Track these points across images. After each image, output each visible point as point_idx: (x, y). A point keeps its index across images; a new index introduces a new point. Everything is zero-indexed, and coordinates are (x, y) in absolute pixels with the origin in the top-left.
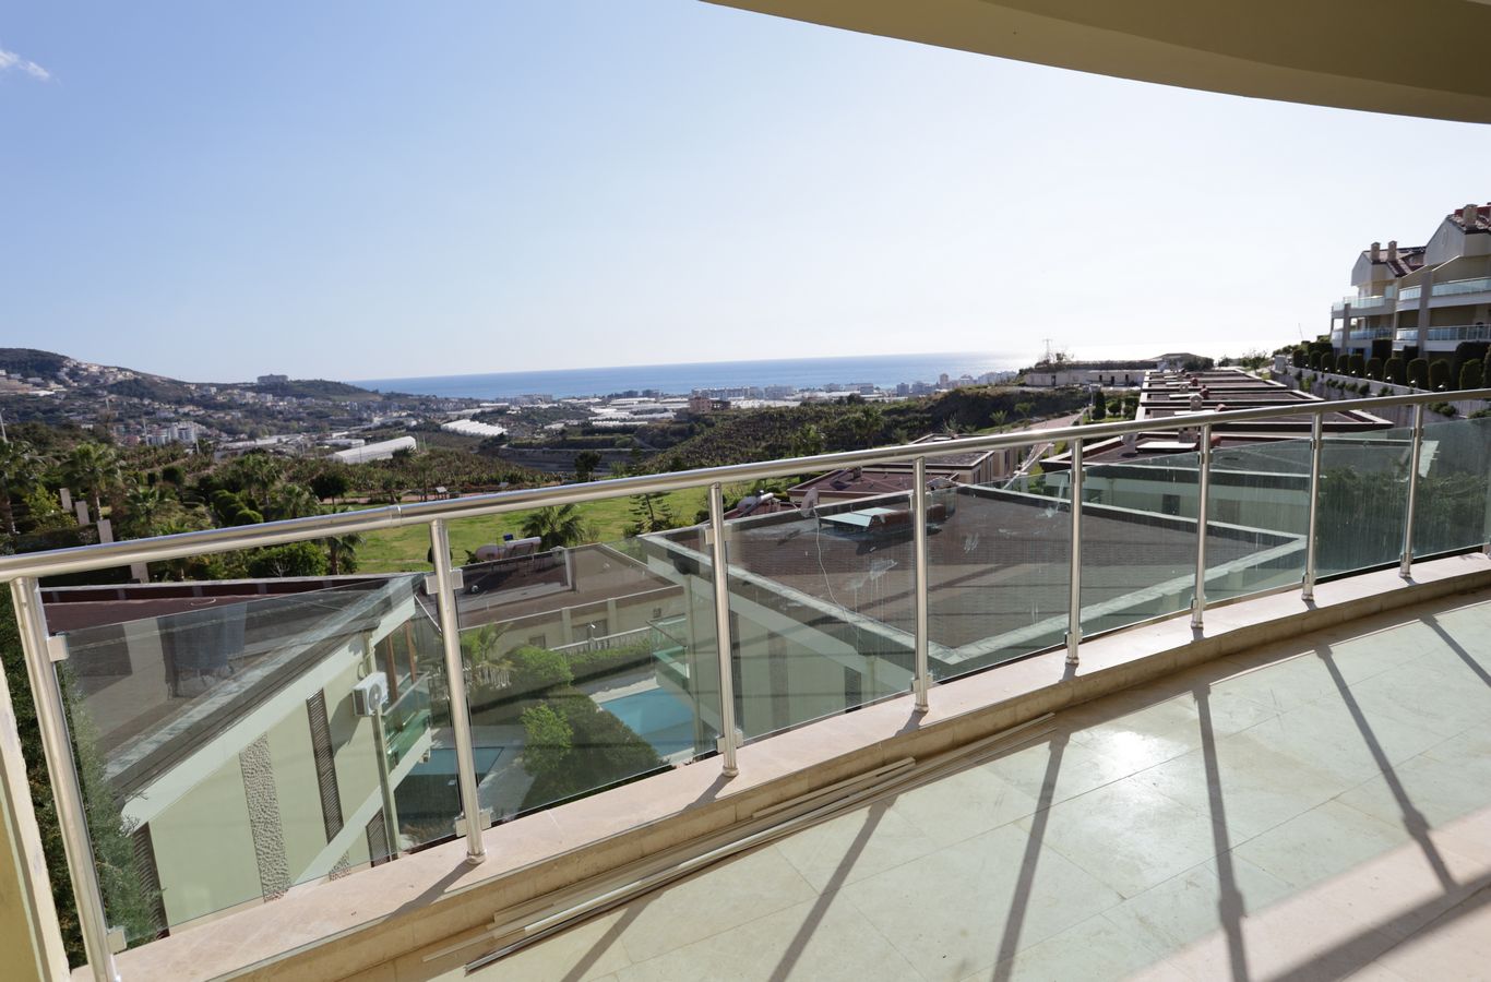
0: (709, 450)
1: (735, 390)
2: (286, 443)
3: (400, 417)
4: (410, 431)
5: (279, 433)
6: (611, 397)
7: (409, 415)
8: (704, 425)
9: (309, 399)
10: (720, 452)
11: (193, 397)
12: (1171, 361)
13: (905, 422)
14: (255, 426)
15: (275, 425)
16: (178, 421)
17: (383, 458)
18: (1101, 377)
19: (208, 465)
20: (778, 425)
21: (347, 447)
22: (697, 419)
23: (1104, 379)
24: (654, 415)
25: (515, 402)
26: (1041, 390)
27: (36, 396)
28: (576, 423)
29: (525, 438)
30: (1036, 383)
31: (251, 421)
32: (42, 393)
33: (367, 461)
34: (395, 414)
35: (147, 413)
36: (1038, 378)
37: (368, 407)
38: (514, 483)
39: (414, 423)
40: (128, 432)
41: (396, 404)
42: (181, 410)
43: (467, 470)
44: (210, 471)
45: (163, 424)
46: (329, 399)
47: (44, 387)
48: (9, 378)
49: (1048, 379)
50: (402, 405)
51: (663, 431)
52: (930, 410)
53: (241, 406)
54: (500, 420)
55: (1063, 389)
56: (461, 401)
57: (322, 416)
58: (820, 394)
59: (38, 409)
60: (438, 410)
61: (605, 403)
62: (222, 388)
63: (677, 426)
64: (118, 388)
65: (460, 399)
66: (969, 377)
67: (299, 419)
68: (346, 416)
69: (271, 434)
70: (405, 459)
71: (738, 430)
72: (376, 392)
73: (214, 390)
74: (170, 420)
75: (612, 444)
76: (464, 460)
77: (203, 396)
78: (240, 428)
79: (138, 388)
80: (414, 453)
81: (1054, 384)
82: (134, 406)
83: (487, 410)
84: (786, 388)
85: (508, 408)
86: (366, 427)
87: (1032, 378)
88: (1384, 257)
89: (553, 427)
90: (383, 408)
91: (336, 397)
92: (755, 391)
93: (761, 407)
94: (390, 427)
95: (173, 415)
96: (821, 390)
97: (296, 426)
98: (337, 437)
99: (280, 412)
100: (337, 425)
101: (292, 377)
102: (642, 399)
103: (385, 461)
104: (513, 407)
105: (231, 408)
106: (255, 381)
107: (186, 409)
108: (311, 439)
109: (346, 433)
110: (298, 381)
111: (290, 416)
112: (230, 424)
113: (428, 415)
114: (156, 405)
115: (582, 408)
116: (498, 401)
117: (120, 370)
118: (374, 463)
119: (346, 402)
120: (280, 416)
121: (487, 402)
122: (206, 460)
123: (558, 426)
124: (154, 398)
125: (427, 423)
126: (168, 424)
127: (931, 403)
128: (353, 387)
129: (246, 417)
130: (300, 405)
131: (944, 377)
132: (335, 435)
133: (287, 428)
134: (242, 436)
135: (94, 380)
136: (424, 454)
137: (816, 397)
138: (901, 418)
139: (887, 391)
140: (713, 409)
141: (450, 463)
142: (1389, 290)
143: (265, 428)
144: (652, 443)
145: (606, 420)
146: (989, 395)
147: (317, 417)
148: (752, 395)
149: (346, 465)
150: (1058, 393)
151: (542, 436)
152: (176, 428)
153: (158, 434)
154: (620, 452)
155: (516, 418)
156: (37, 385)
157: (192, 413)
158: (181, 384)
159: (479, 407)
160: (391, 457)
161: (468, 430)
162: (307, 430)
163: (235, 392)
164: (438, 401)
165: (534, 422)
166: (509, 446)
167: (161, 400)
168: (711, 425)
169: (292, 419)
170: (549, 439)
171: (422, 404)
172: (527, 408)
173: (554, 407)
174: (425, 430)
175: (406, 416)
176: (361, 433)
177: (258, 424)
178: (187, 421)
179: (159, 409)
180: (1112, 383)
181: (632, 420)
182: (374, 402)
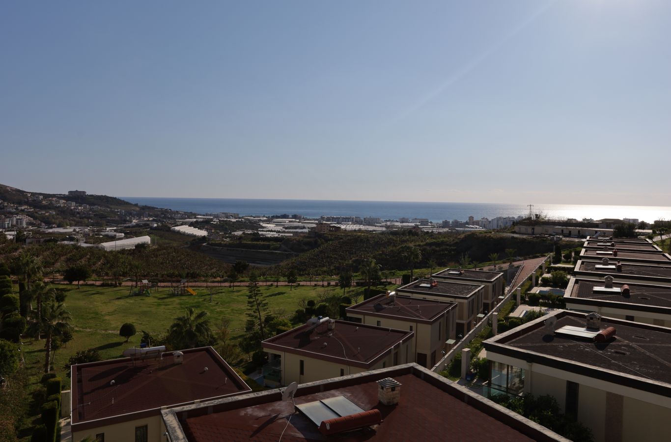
0: (322, 258)
1: (346, 218)
2: (78, 232)
3: (148, 221)
4: (151, 232)
5: (75, 225)
6: (273, 217)
7: (154, 220)
8: (323, 240)
9: (96, 206)
11: (28, 201)
14: (62, 220)
15: (74, 221)
16: (17, 214)
17: (129, 248)
21: (113, 238)
22: (320, 236)
23: (565, 232)
24: (297, 230)
25: (216, 216)
26: (525, 237)
28: (250, 232)
29: (218, 240)
30: (522, 232)
31: (60, 217)
33: (118, 249)
34: (146, 219)
36: (523, 229)
37: (131, 214)
39: (155, 225)
41: (147, 213)
42: (20, 208)
43: (179, 259)
45: (8, 215)
46: (108, 207)
49: (529, 230)
50: (151, 213)
51: (299, 241)
53: (57, 208)
54: (206, 227)
55: (538, 237)
56: (186, 213)
57: (102, 217)
58: (396, 224)
60: (171, 218)
61: (269, 221)
62: (46, 196)
63: (309, 240)
65: (185, 213)
66: (486, 219)
67: (91, 218)
68: (117, 218)
69: (71, 225)
70: (142, 250)
72: (136, 205)
74: (12, 213)
75: (268, 247)
76: (177, 252)
77: (34, 200)
78: (53, 220)
80: (148, 245)
81: (533, 233)
83: (200, 220)
84: (376, 219)
85: (212, 220)
86: (127, 225)
87: (520, 228)
89: (236, 233)
90: (139, 215)
91: (112, 206)
92: (358, 220)
93: (360, 230)
95: (15, 210)
96: (397, 221)
97: (87, 222)
98: (109, 230)
99: (78, 213)
100: (109, 223)
101: (89, 193)
102: (290, 220)
103: (130, 250)
104: (215, 220)
105: (50, 209)
106: (67, 193)
107: (23, 208)
108: (93, 231)
109: (115, 228)
110: (92, 196)
111: (84, 215)
112: (48, 218)
113: (164, 221)
114: (6, 204)
115: (255, 222)
116: (207, 215)
118: (123, 251)
119: (120, 210)
120: (78, 215)
121: (201, 215)
123: (239, 233)
124: (5, 199)
125: (163, 225)
126: (11, 216)
127: (456, 240)
128: (123, 201)
129: (58, 214)
130: (91, 210)
131: (471, 218)
132: (108, 229)
133: (81, 222)
134: (53, 226)
136: (155, 247)
137: (394, 225)
139: (437, 224)
140: (330, 231)
141: (169, 253)
143: (68, 222)
144: (292, 249)
145: (269, 231)
146: (492, 238)
147: (100, 218)
148: (357, 221)
149: (105, 252)
150: (535, 239)
151: (228, 240)
152: (16, 217)
153: (4, 220)
154: (272, 253)
155: (215, 226)
157: (26, 210)
158: (22, 192)
159: (195, 218)
160: (134, 248)
161: (186, 232)
162: (93, 225)
163: (54, 199)
164: (172, 212)
165: (225, 230)
166: (208, 243)
167: (9, 201)
168: (327, 240)
169: (85, 217)
170: (232, 242)
171: (162, 214)
172: (223, 221)
173: (239, 221)
174: (161, 230)
175: (152, 221)
176: (124, 229)
177: (64, 219)
178: (22, 214)
179: (6, 206)
180: (569, 235)
181: (284, 232)
182: (134, 211)
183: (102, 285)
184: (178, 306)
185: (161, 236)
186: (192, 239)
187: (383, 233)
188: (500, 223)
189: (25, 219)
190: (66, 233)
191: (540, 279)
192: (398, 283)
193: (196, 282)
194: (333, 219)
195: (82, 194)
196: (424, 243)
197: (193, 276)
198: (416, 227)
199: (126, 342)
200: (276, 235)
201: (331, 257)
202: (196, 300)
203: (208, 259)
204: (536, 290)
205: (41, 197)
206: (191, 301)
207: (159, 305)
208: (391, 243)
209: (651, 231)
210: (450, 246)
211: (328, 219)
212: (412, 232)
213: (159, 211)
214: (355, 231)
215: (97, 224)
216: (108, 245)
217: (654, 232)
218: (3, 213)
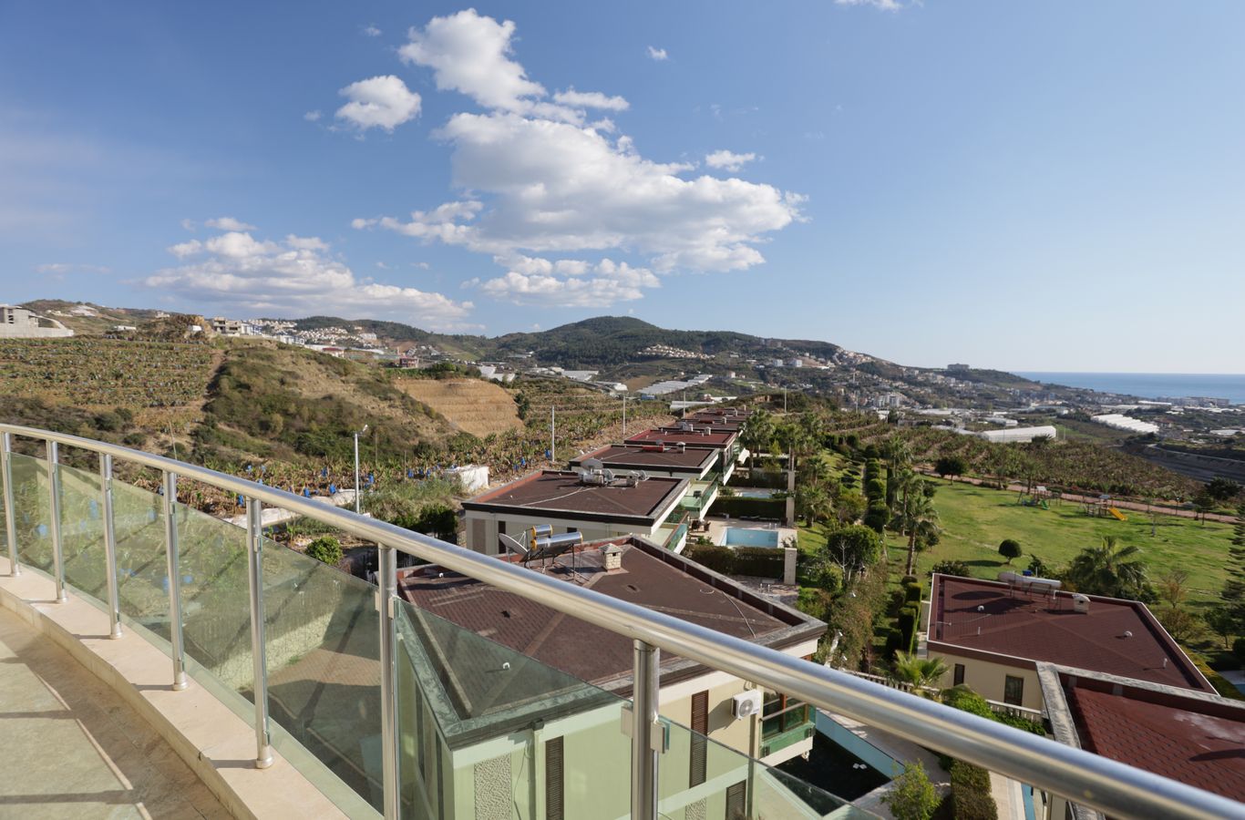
2: (956, 416)
3: (1054, 405)
4: (1059, 420)
5: (955, 407)
7: (1063, 405)
9: (982, 384)
11: (903, 376)
14: (939, 399)
15: (953, 401)
16: (891, 391)
17: (1023, 441)
21: (1001, 426)
25: (1180, 403)
27: (820, 369)
29: (1179, 442)
31: (937, 396)
32: (824, 367)
33: (1008, 441)
34: (1051, 402)
35: (874, 384)
37: (1028, 395)
38: (1125, 494)
39: (1066, 412)
40: (861, 395)
41: (1054, 394)
42: (894, 385)
43: (1102, 463)
45: (882, 392)
46: (998, 385)
47: (825, 364)
48: (810, 358)
50: (1059, 395)
53: (933, 385)
56: (1118, 396)
57: (989, 397)
59: (820, 377)
60: (1093, 403)
62: (923, 371)
64: (862, 367)
67: (974, 399)
68: (1008, 400)
69: (949, 406)
70: (1042, 444)
72: (1037, 383)
74: (886, 390)
76: (1100, 454)
77: (909, 376)
78: (929, 400)
79: (873, 368)
80: (1052, 440)
82: (868, 379)
83: (1145, 407)
85: (1169, 408)
86: (1022, 410)
89: (1220, 433)
90: (1041, 397)
91: (1002, 384)
94: (1043, 412)
95: (889, 387)
97: (968, 403)
98: (997, 415)
99: (959, 392)
100: (997, 406)
101: (972, 367)
103: (1023, 444)
104: (1176, 407)
105: (925, 385)
106: (946, 367)
107: (897, 384)
108: (976, 415)
109: (1005, 413)
110: (976, 370)
111: (965, 395)
112: (923, 397)
113: (1082, 406)
114: (881, 380)
116: (1159, 400)
117: (865, 355)
118: (1013, 445)
119: (1013, 389)
120: (958, 395)
121: (1147, 399)
123: (1227, 432)
124: (880, 375)
125: (1078, 412)
126: (885, 393)
128: (1019, 377)
129: (935, 393)
130: (974, 388)
132: (995, 413)
133: (961, 404)
134: (929, 406)
135: (850, 361)
136: (1061, 443)
141: (1085, 454)
143: (945, 403)
147: (986, 399)
149: (989, 442)
151: (1201, 442)
152: (889, 395)
153: (878, 398)
155: (1176, 419)
156: (822, 362)
157: (900, 387)
158: (897, 366)
159: (1137, 404)
160: (1030, 441)
161: (1119, 424)
162: (976, 407)
163: (931, 374)
164: (1093, 394)
165: (1196, 426)
166: (1158, 445)
167: (884, 376)
169: (966, 397)
170: (1210, 445)
171: (1078, 396)
172: (1192, 410)
173: (1229, 413)
174: (1075, 418)
175: (1061, 405)
176: (1017, 415)
177: (941, 398)
178: (896, 392)
179: (881, 382)
182: (1034, 390)
183: (982, 485)
184: (1093, 532)
185: (1074, 428)
186: (1128, 436)
189: (900, 397)
190: (942, 416)
193: (1127, 501)
195: (964, 368)
197: (1124, 492)
199: (1007, 563)
202: (1124, 529)
203: (1156, 469)
205: (917, 372)
206: (1116, 528)
207: (1061, 524)
213: (1072, 392)
215: (982, 407)
216: (993, 435)
218: (878, 390)
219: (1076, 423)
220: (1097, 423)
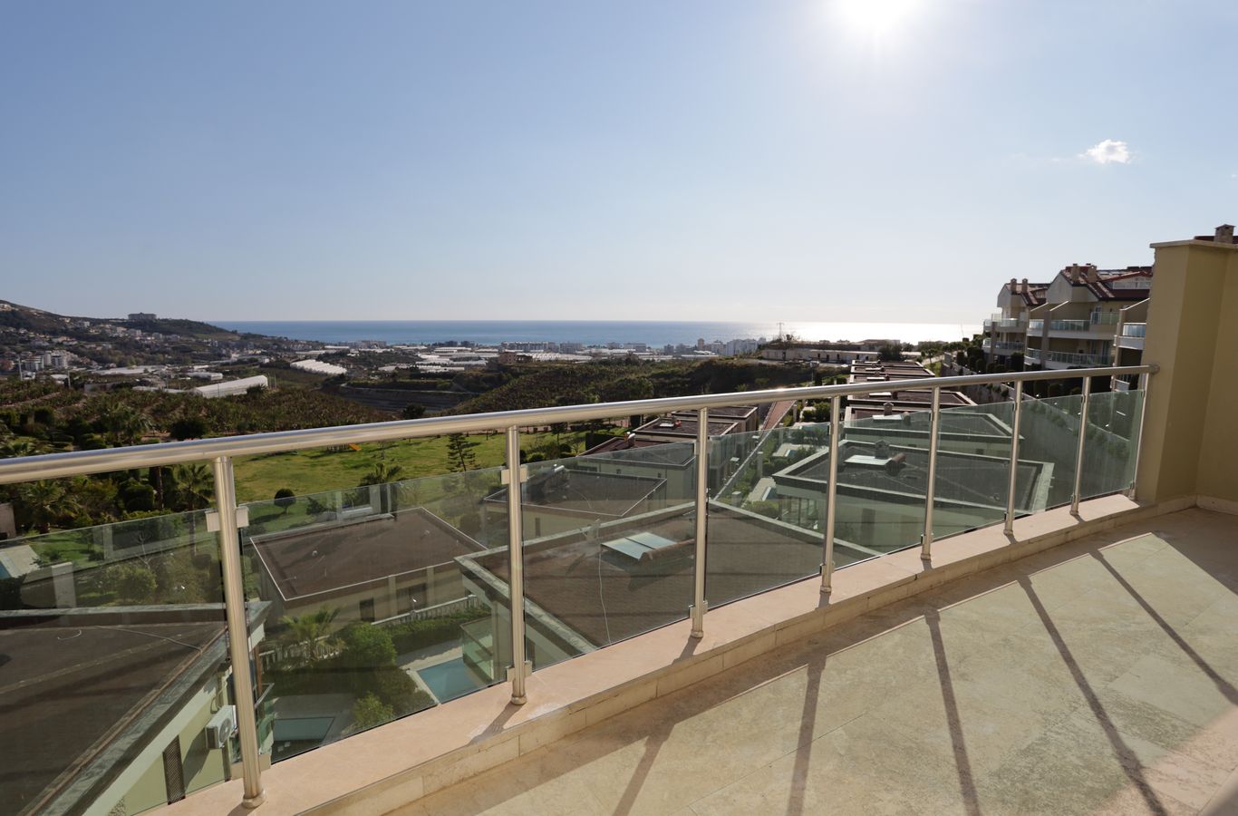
0: (514, 398)
2: (152, 374)
3: (255, 354)
5: (145, 364)
6: (435, 346)
7: (262, 354)
8: (509, 375)
9: (174, 335)
10: (522, 400)
11: (67, 329)
12: (870, 345)
13: (669, 384)
14: (123, 356)
15: (142, 357)
16: (52, 349)
17: (238, 394)
18: (819, 355)
19: (77, 399)
20: (570, 379)
22: (506, 369)
23: (821, 356)
24: (470, 362)
25: (354, 346)
26: (775, 363)
28: (405, 367)
29: (362, 379)
30: (770, 357)
31: (120, 352)
33: (224, 396)
34: (250, 352)
35: (22, 341)
36: (772, 353)
37: (228, 345)
39: (267, 361)
41: (252, 343)
42: (55, 340)
43: (311, 405)
44: (79, 405)
45: (38, 351)
46: (194, 337)
49: (780, 355)
50: (258, 344)
51: (477, 378)
52: (689, 375)
53: (111, 339)
54: (341, 361)
55: (790, 364)
56: (309, 343)
57: (185, 350)
60: (289, 350)
61: (430, 350)
62: (95, 322)
63: (490, 375)
66: (721, 344)
67: (168, 353)
68: (207, 352)
69: (138, 364)
70: (259, 393)
71: (538, 383)
72: (235, 333)
73: (87, 324)
74: (44, 349)
75: (434, 386)
76: (306, 395)
77: (76, 329)
78: (110, 357)
79: (17, 319)
81: (784, 359)
82: (10, 334)
83: (331, 352)
84: (576, 345)
85: (348, 351)
86: (224, 362)
87: (768, 353)
88: (1019, 289)
89: (385, 369)
90: (241, 347)
91: (198, 335)
93: (557, 361)
94: (246, 363)
95: (47, 344)
97: (162, 358)
98: (199, 369)
99: (147, 346)
100: (198, 359)
101: (160, 316)
103: (240, 397)
104: (352, 350)
105: (103, 340)
106: (126, 318)
107: (60, 340)
108: (175, 371)
109: (207, 366)
110: (166, 320)
111: (157, 349)
112: (101, 354)
113: (279, 354)
114: (32, 335)
115: (411, 353)
116: (340, 344)
118: (230, 398)
119: (208, 340)
120: (147, 349)
121: (331, 345)
122: (76, 394)
123: (389, 368)
124: (29, 328)
125: (278, 360)
126: (42, 352)
127: (690, 370)
128: (215, 327)
129: (116, 349)
130: (166, 341)
132: (196, 367)
133: (153, 360)
134: (111, 365)
136: (276, 391)
138: (667, 381)
140: (518, 361)
141: (297, 399)
142: (1022, 315)
143: (134, 360)
144: (467, 387)
145: (431, 364)
146: (735, 365)
147: (181, 352)
148: (551, 350)
149: (205, 399)
150: (787, 367)
151: (376, 378)
152: (49, 356)
153: (32, 360)
154: (440, 394)
155: (354, 360)
157: (65, 343)
158: (57, 317)
159: (324, 349)
160: (246, 393)
161: (313, 369)
162: (171, 362)
163: (107, 326)
164: (288, 342)
165: (369, 364)
166: (349, 384)
167: (37, 330)
168: (516, 375)
169: (159, 352)
170: (382, 379)
171: (275, 344)
172: (365, 352)
173: (388, 352)
174: (276, 367)
175: (260, 354)
176: (220, 368)
177: (126, 355)
178: (60, 350)
179: (34, 338)
180: (827, 360)
181: (452, 365)
182: (232, 340)
185: (280, 376)
186: (324, 378)
187: (591, 363)
188: (739, 348)
189: (66, 357)
190: (133, 376)
191: (802, 412)
192: (624, 425)
194: (519, 346)
195: (150, 318)
196: (650, 374)
198: (630, 354)
200: (441, 369)
201: (525, 396)
203: (352, 405)
204: (798, 426)
208: (604, 376)
209: (919, 354)
210: (683, 377)
211: (512, 347)
212: (630, 361)
213: (269, 340)
214: (550, 361)
215: (178, 361)
217: (923, 355)
218: (30, 349)
219: (278, 371)
220: (296, 370)
